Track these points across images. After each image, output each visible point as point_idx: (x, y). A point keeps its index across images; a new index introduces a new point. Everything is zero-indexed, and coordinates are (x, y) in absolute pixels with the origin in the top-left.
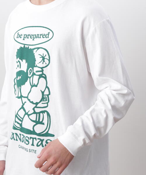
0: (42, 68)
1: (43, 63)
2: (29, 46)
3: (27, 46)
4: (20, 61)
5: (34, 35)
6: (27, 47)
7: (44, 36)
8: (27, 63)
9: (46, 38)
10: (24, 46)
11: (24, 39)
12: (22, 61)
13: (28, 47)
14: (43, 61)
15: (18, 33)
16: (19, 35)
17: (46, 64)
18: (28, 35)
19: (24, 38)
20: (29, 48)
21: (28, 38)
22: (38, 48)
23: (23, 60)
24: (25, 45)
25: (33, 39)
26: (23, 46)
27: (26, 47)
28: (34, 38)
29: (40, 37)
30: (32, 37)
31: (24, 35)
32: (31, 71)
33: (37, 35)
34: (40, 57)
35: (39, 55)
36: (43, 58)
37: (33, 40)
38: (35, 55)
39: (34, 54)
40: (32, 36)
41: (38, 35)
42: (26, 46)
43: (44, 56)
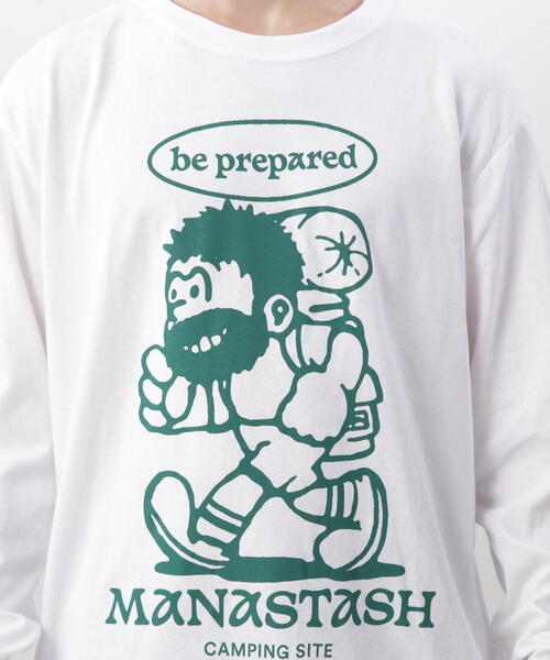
0: (342, 293)
1: (344, 273)
2: (254, 204)
3: (245, 204)
4: (208, 267)
5: (272, 158)
6: (245, 208)
7: (331, 162)
8: (247, 276)
9: (344, 166)
10: (228, 205)
11: (220, 175)
12: (219, 269)
13: (250, 207)
14: (342, 262)
15: (175, 150)
16: (186, 157)
17: (358, 274)
18: (241, 158)
19: (221, 167)
20: (255, 213)
21: (241, 168)
22: (311, 212)
23: (223, 264)
24: (228, 197)
25: (268, 172)
26: (218, 204)
27: (236, 208)
28: (274, 168)
29: (312, 166)
30: (261, 165)
31: (220, 158)
32: (280, 309)
33: (289, 159)
34: (328, 249)
35: (318, 237)
36: (345, 252)
37: (273, 176)
38: (293, 238)
39: (290, 234)
40: (264, 160)
41: (298, 156)
42: (236, 204)
43: (346, 243)
